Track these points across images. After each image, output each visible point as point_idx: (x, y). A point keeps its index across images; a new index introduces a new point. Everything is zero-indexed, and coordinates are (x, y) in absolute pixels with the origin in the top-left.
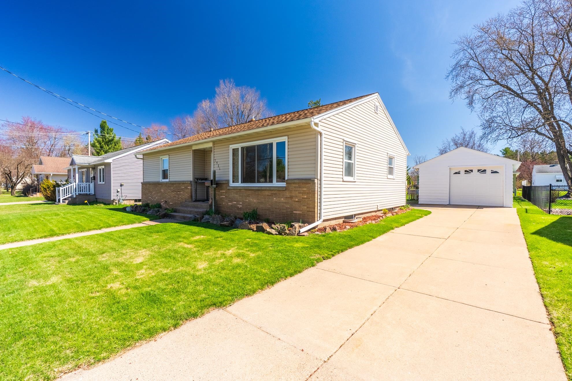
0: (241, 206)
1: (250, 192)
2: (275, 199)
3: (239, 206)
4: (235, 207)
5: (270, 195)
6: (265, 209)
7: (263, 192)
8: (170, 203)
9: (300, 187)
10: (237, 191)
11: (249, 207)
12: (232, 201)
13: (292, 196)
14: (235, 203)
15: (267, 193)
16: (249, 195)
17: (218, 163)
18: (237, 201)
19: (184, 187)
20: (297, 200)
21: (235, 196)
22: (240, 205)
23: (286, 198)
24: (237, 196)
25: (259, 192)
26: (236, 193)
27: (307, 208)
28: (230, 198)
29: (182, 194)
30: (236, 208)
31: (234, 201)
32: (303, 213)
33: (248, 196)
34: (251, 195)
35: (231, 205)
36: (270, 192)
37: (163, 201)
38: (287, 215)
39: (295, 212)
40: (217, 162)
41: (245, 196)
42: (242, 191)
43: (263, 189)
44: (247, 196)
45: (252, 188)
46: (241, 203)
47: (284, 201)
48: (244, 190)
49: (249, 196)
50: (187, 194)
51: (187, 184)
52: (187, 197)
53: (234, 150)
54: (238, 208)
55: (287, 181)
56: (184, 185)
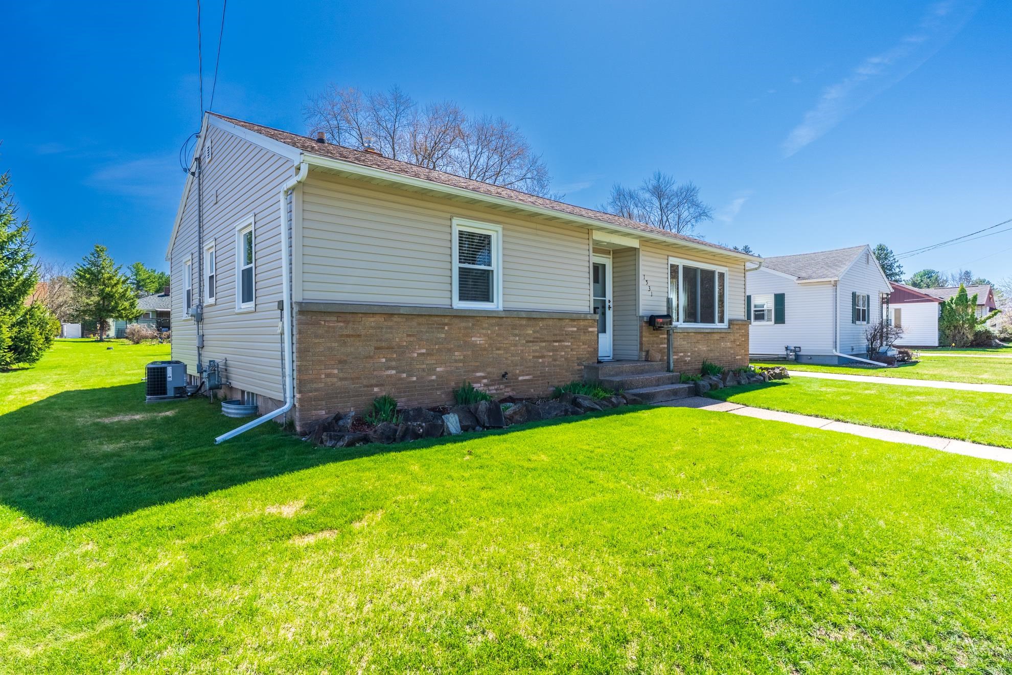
0: (689, 358)
1: (699, 337)
2: (722, 344)
3: (686, 359)
4: (681, 362)
5: (719, 340)
6: (714, 359)
7: (713, 335)
8: (521, 378)
9: (740, 329)
10: (685, 336)
11: (698, 358)
14: (682, 354)
15: (716, 337)
16: (700, 340)
17: (649, 283)
18: (685, 352)
19: (575, 329)
20: (738, 343)
22: (688, 356)
23: (732, 342)
24: (684, 343)
25: (709, 335)
26: (683, 338)
28: (675, 348)
29: (567, 347)
31: (681, 352)
34: (702, 340)
35: (677, 359)
36: (719, 335)
37: (484, 378)
38: (731, 362)
39: (737, 357)
40: (647, 281)
41: (694, 343)
42: (691, 334)
43: (715, 331)
44: (697, 342)
45: (702, 331)
46: (689, 354)
47: (730, 346)
48: (693, 334)
49: (699, 343)
50: (586, 345)
51: (586, 321)
52: (585, 353)
53: (672, 266)
54: (685, 363)
55: (731, 322)
56: (576, 323)
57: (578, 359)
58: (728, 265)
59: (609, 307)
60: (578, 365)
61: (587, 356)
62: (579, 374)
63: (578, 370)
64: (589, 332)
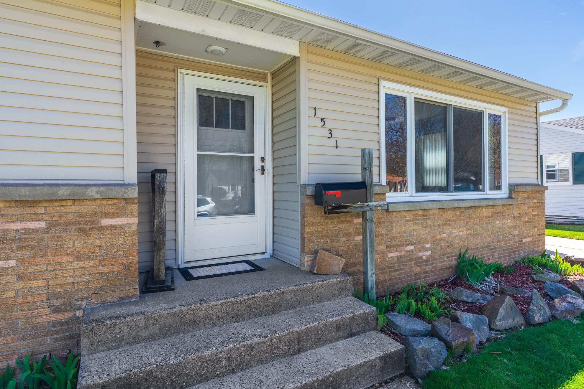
0: (429, 253)
1: (450, 215)
2: (497, 222)
3: (421, 254)
4: (411, 260)
5: (491, 217)
6: (481, 248)
7: (479, 210)
9: (529, 198)
10: (417, 215)
11: (448, 250)
12: (402, 245)
13: (521, 214)
14: (412, 248)
15: (485, 212)
16: (450, 220)
17: (328, 124)
18: (417, 242)
20: (527, 219)
21: (412, 228)
22: (426, 250)
23: (514, 217)
24: (416, 228)
25: (471, 211)
26: (412, 220)
27: (538, 229)
28: (393, 238)
30: (412, 263)
31: (407, 245)
32: (533, 239)
33: (447, 223)
34: (455, 220)
35: (398, 258)
36: (491, 210)
38: (515, 248)
39: (525, 240)
40: (322, 119)
41: (439, 225)
42: (431, 212)
43: (482, 203)
44: (445, 225)
45: (456, 205)
46: (428, 245)
47: (512, 224)
48: (437, 211)
49: (450, 224)
50: (89, 259)
51: (87, 203)
52: (87, 278)
53: (389, 98)
54: (419, 261)
55: (513, 188)
56: (42, 210)
57: (54, 296)
58: (507, 103)
59: (263, 170)
60: (56, 310)
61: (96, 285)
62: (58, 332)
63: (55, 324)
64: (101, 228)
